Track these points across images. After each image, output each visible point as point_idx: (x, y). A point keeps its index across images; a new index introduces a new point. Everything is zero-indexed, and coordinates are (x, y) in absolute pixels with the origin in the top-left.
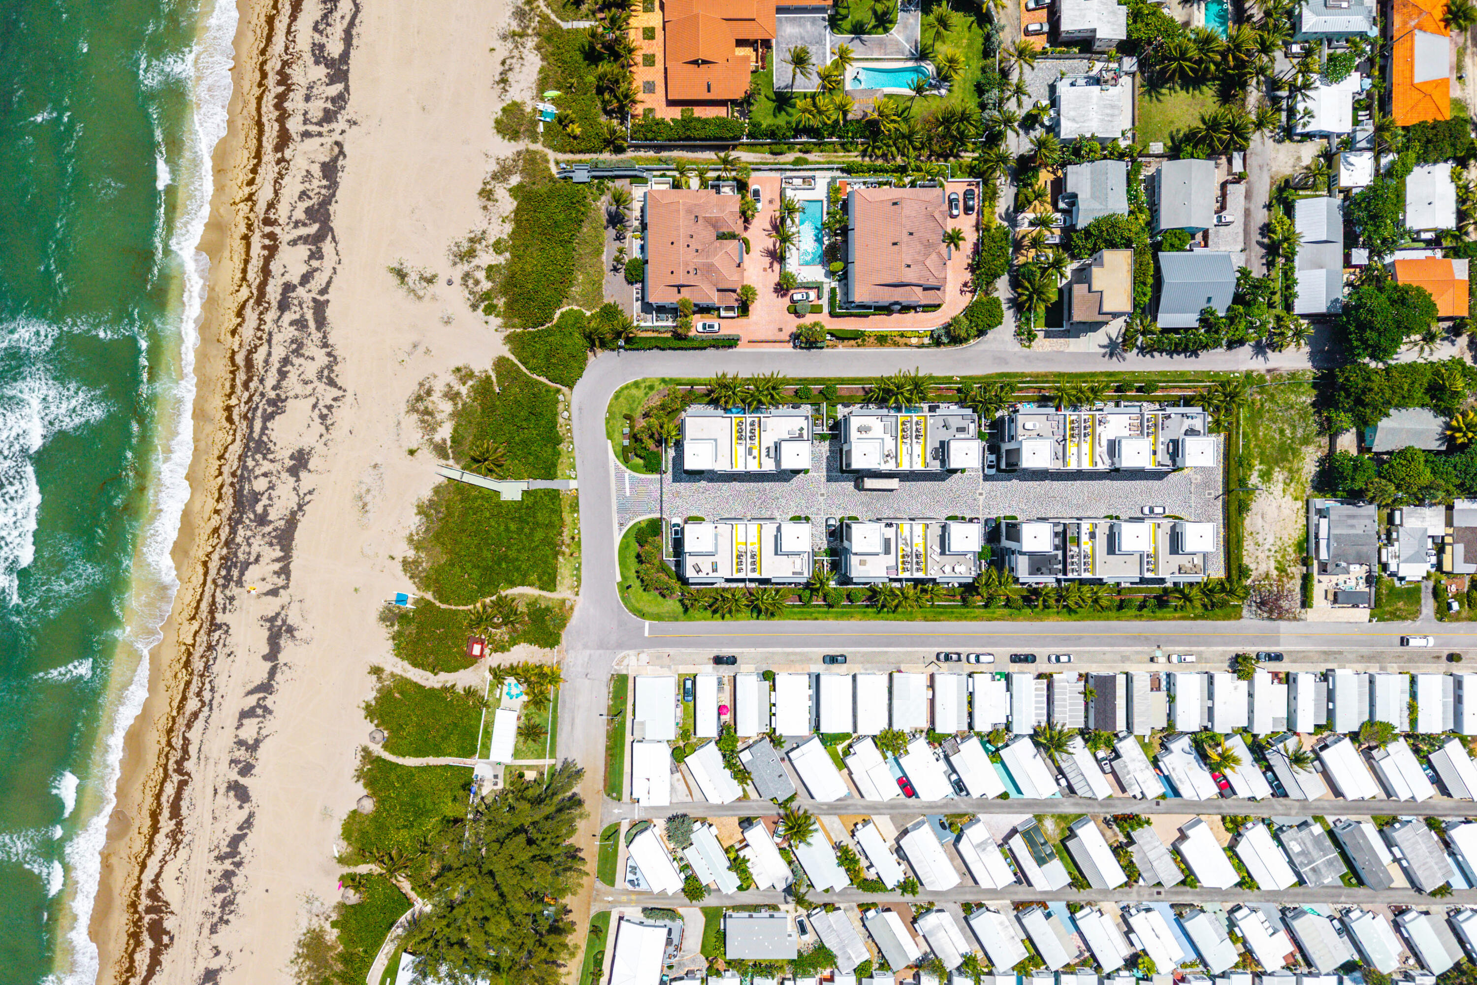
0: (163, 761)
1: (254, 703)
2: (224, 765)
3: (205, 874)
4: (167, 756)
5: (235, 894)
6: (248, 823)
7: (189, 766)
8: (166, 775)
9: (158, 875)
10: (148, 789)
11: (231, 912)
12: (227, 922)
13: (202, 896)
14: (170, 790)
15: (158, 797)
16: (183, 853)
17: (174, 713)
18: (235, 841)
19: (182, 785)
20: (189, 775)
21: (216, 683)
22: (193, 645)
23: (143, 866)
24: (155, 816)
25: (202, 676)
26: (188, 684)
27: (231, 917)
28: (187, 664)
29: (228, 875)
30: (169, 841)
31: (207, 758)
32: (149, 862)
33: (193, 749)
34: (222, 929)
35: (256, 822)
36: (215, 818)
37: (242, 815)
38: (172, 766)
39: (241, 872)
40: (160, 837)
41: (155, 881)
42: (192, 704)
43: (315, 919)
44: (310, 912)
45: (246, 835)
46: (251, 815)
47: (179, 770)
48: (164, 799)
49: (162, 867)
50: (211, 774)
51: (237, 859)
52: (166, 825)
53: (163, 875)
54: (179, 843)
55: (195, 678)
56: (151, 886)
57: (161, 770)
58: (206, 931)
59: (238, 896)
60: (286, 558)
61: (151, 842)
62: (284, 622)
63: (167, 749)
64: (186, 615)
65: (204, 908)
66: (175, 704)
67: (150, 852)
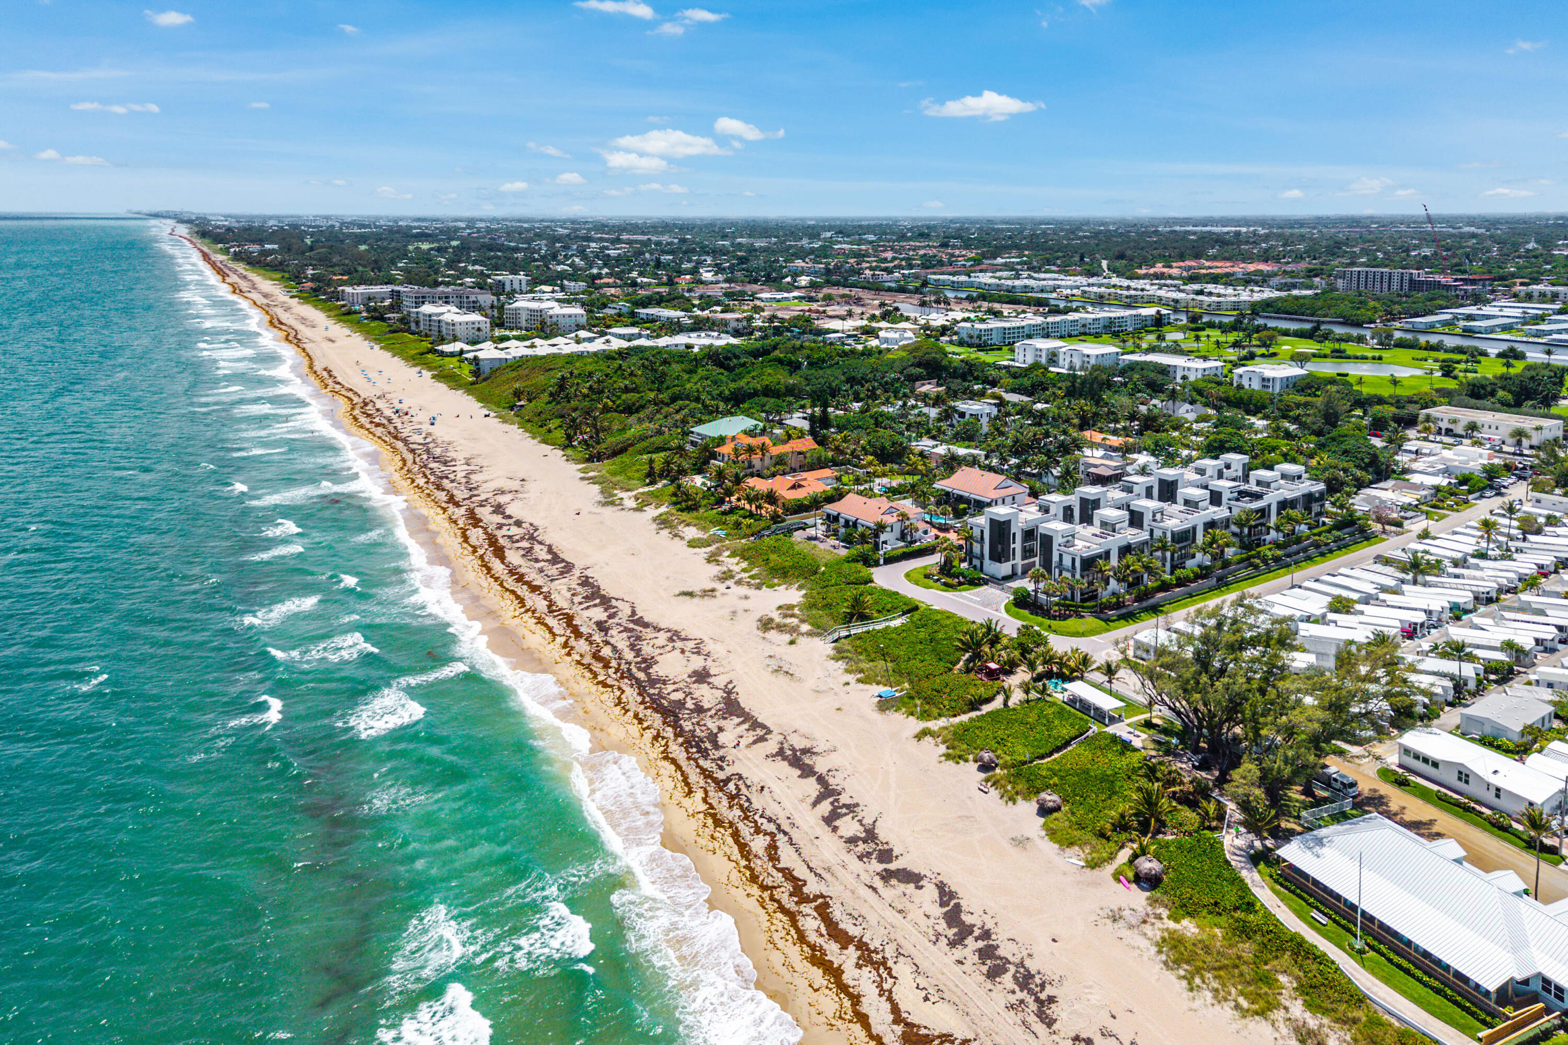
0: (772, 906)
1: (830, 808)
2: (856, 865)
3: (958, 969)
4: (772, 898)
5: (1022, 964)
6: (946, 894)
7: (812, 887)
8: (792, 917)
9: (895, 1010)
10: (781, 943)
11: (1043, 986)
12: (1052, 1000)
13: (982, 992)
14: (811, 924)
15: (802, 937)
16: (902, 969)
17: (743, 863)
18: (953, 916)
19: (823, 910)
20: (822, 896)
21: (768, 813)
22: (712, 807)
23: (863, 1020)
24: (818, 959)
25: (746, 818)
26: (736, 835)
27: (1049, 991)
28: (718, 823)
29: (986, 953)
30: (866, 970)
31: (828, 870)
32: (864, 1008)
33: (801, 872)
34: (1054, 1010)
35: (953, 885)
36: (900, 911)
37: (930, 892)
38: (790, 903)
39: (1000, 937)
40: (850, 975)
41: (898, 1020)
42: (759, 844)
43: (1147, 929)
44: (1131, 927)
45: (957, 906)
46: (941, 887)
47: (804, 899)
48: (812, 938)
49: (890, 999)
50: (850, 880)
51: (977, 932)
52: (847, 959)
53: (902, 1007)
54: (884, 962)
55: (741, 826)
56: (899, 1029)
57: (779, 915)
58: (1040, 1028)
59: (1028, 963)
60: (747, 718)
61: (843, 988)
62: (793, 750)
63: (766, 895)
64: (679, 794)
65: (1003, 1003)
66: (736, 854)
67: (856, 999)
